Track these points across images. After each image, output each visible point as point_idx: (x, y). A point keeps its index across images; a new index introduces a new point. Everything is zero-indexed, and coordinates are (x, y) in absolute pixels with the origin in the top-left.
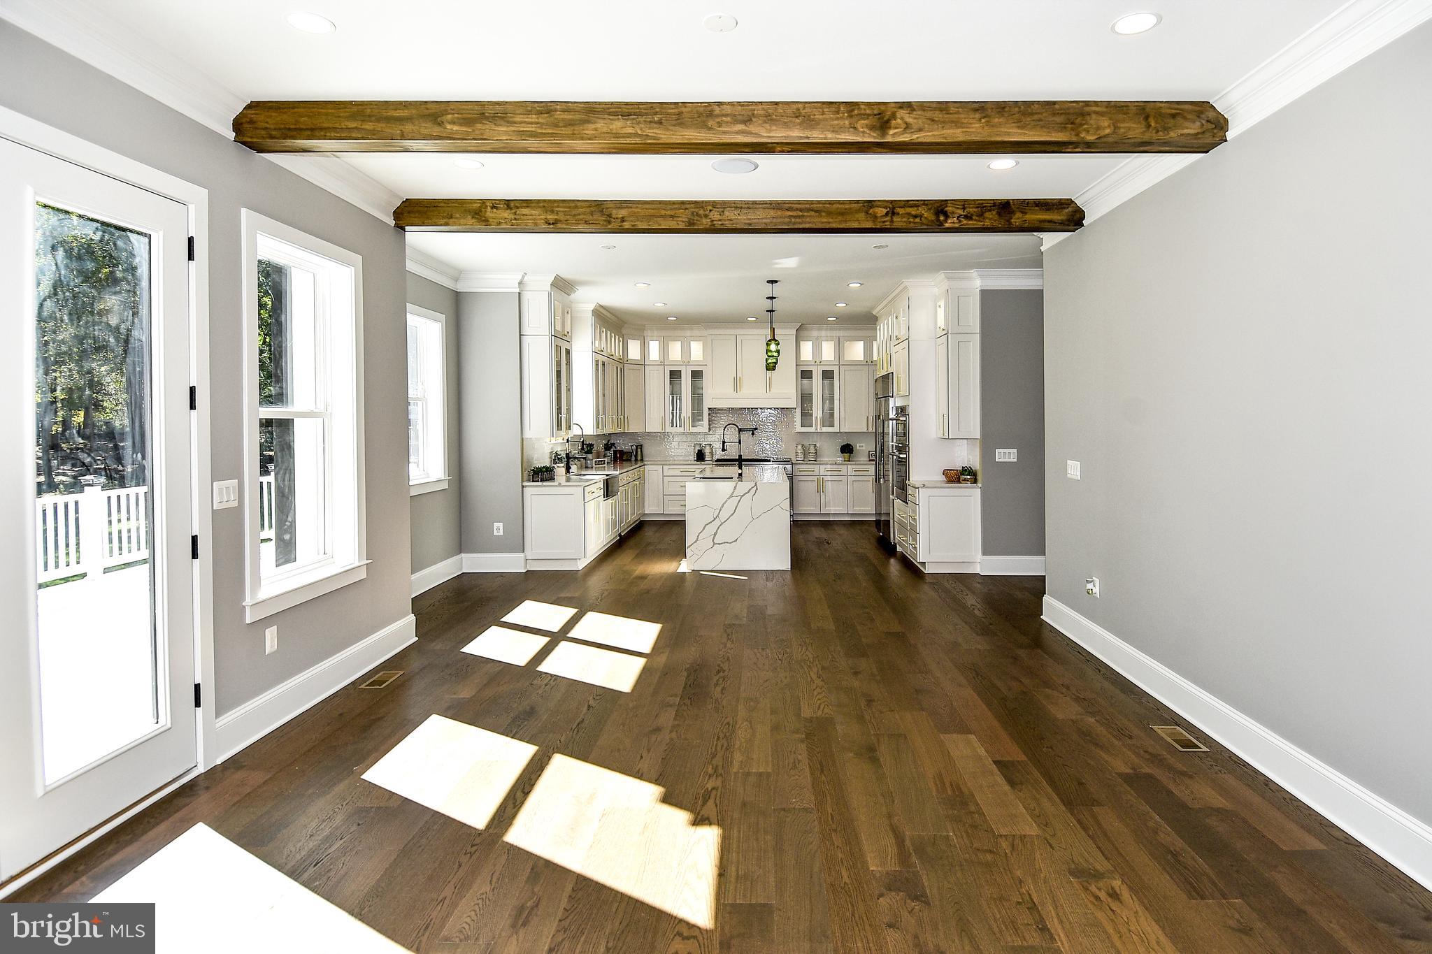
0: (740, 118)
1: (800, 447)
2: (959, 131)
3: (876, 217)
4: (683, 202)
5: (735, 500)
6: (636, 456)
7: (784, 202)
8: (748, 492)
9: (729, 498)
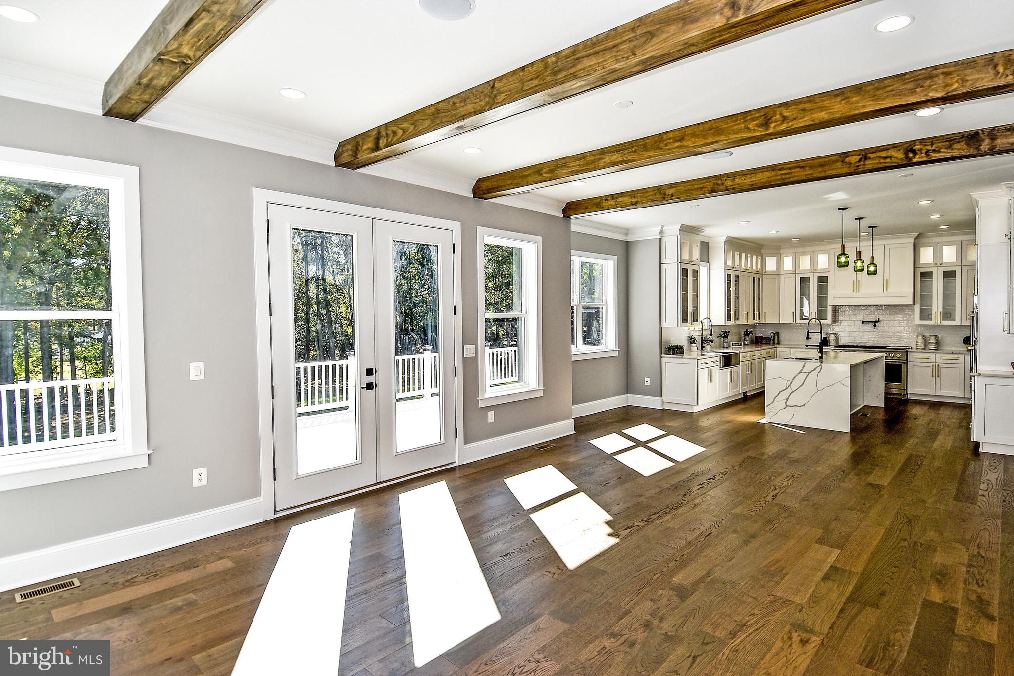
0: (678, 138)
1: (920, 337)
2: (823, 113)
3: (850, 164)
4: (708, 178)
5: (803, 376)
6: (774, 340)
7: (777, 165)
8: (815, 370)
9: (799, 374)
